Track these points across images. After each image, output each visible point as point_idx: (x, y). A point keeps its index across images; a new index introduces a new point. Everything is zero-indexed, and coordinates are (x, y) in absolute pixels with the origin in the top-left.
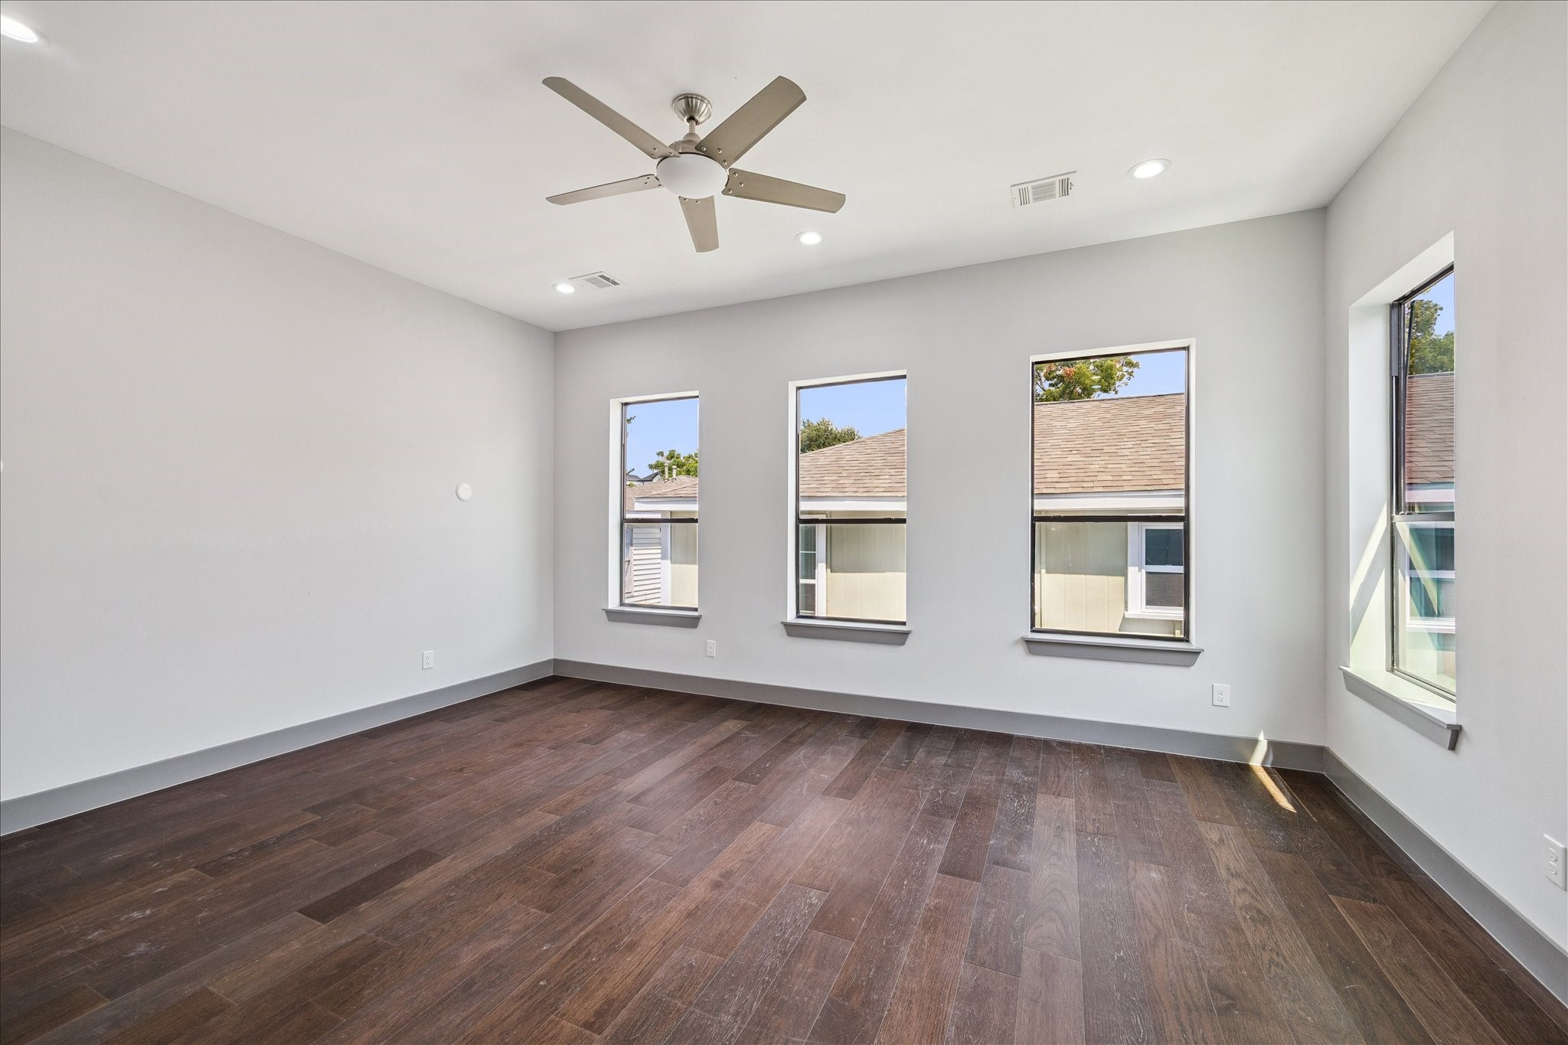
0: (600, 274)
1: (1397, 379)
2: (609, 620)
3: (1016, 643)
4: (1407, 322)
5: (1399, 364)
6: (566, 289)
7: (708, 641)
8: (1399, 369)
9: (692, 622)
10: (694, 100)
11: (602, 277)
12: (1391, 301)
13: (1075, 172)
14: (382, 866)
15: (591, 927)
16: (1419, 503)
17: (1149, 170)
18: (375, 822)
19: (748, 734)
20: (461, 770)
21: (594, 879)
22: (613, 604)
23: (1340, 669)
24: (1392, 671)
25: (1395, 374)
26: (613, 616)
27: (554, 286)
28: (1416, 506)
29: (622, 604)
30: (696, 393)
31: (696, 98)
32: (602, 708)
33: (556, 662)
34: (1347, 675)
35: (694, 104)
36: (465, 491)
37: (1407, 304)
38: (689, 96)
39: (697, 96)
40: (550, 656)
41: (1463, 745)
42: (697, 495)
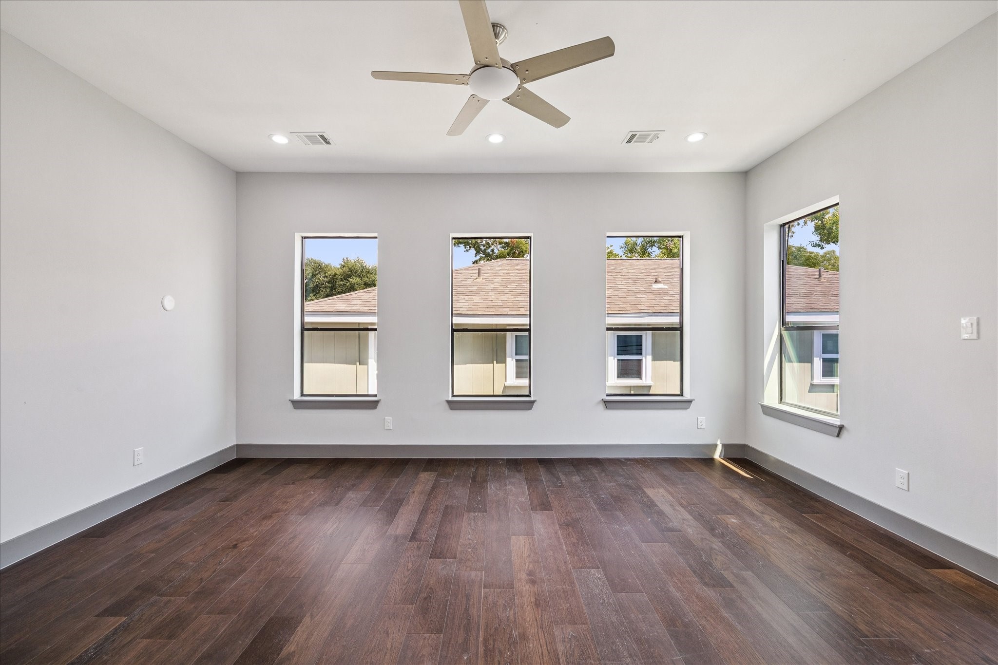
0: (319, 134)
1: (783, 261)
2: (295, 408)
3: (599, 403)
4: (787, 235)
5: (784, 254)
6: (280, 139)
7: (386, 418)
8: (784, 257)
9: (372, 405)
10: (498, 28)
11: (322, 137)
12: (781, 223)
13: (664, 131)
14: (248, 641)
15: (481, 634)
16: (791, 322)
17: (696, 138)
18: (196, 608)
19: (443, 481)
20: (235, 546)
21: (447, 601)
22: (297, 396)
23: (759, 404)
24: (780, 403)
25: (782, 259)
26: (297, 404)
27: (270, 136)
28: (789, 323)
29: (302, 395)
30: (375, 235)
31: (500, 27)
32: (312, 478)
33: (238, 447)
34: (763, 407)
35: (498, 32)
36: (169, 303)
37: (787, 226)
38: (496, 25)
39: (501, 26)
40: (232, 442)
41: (844, 434)
42: (376, 311)
